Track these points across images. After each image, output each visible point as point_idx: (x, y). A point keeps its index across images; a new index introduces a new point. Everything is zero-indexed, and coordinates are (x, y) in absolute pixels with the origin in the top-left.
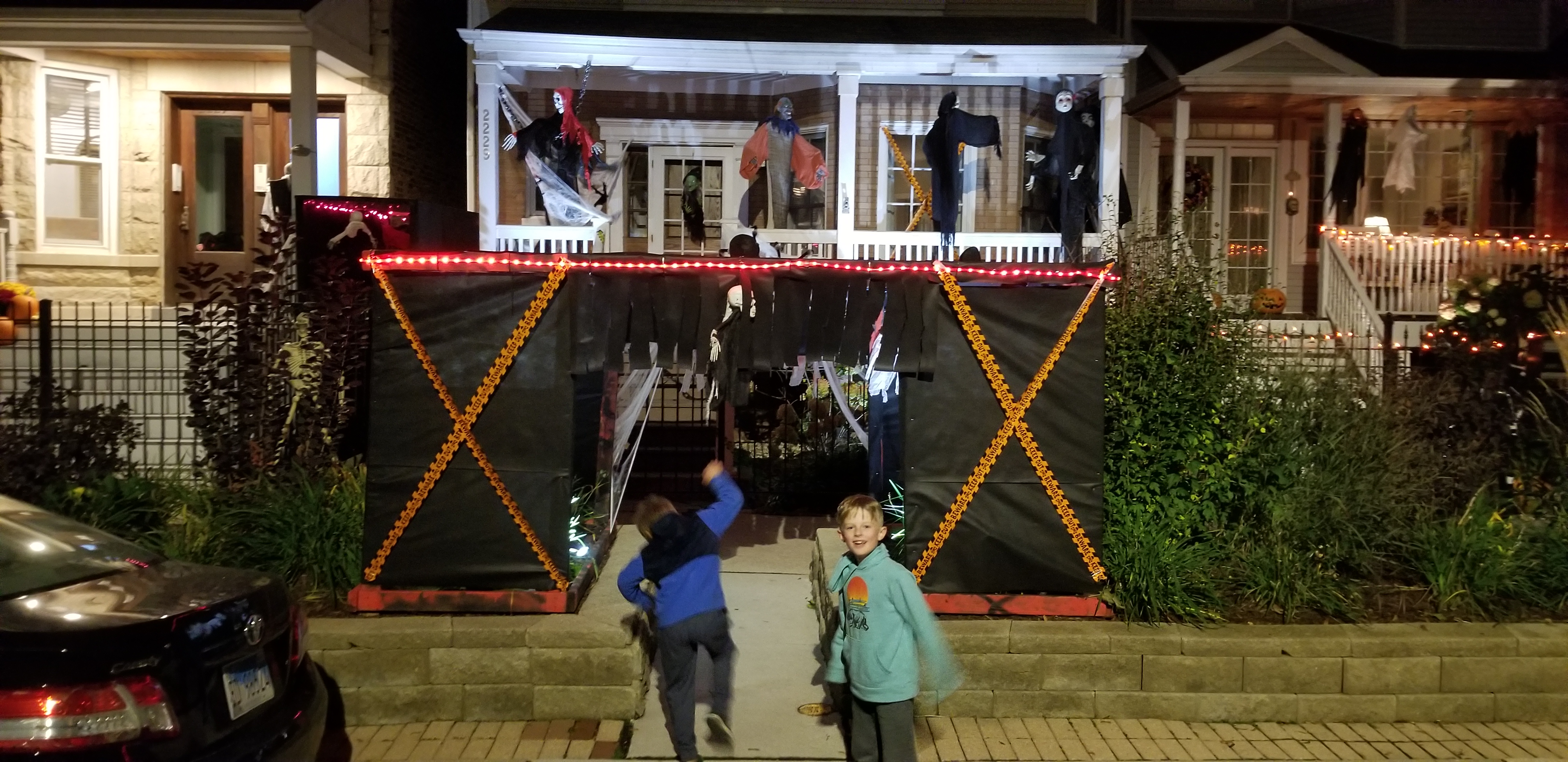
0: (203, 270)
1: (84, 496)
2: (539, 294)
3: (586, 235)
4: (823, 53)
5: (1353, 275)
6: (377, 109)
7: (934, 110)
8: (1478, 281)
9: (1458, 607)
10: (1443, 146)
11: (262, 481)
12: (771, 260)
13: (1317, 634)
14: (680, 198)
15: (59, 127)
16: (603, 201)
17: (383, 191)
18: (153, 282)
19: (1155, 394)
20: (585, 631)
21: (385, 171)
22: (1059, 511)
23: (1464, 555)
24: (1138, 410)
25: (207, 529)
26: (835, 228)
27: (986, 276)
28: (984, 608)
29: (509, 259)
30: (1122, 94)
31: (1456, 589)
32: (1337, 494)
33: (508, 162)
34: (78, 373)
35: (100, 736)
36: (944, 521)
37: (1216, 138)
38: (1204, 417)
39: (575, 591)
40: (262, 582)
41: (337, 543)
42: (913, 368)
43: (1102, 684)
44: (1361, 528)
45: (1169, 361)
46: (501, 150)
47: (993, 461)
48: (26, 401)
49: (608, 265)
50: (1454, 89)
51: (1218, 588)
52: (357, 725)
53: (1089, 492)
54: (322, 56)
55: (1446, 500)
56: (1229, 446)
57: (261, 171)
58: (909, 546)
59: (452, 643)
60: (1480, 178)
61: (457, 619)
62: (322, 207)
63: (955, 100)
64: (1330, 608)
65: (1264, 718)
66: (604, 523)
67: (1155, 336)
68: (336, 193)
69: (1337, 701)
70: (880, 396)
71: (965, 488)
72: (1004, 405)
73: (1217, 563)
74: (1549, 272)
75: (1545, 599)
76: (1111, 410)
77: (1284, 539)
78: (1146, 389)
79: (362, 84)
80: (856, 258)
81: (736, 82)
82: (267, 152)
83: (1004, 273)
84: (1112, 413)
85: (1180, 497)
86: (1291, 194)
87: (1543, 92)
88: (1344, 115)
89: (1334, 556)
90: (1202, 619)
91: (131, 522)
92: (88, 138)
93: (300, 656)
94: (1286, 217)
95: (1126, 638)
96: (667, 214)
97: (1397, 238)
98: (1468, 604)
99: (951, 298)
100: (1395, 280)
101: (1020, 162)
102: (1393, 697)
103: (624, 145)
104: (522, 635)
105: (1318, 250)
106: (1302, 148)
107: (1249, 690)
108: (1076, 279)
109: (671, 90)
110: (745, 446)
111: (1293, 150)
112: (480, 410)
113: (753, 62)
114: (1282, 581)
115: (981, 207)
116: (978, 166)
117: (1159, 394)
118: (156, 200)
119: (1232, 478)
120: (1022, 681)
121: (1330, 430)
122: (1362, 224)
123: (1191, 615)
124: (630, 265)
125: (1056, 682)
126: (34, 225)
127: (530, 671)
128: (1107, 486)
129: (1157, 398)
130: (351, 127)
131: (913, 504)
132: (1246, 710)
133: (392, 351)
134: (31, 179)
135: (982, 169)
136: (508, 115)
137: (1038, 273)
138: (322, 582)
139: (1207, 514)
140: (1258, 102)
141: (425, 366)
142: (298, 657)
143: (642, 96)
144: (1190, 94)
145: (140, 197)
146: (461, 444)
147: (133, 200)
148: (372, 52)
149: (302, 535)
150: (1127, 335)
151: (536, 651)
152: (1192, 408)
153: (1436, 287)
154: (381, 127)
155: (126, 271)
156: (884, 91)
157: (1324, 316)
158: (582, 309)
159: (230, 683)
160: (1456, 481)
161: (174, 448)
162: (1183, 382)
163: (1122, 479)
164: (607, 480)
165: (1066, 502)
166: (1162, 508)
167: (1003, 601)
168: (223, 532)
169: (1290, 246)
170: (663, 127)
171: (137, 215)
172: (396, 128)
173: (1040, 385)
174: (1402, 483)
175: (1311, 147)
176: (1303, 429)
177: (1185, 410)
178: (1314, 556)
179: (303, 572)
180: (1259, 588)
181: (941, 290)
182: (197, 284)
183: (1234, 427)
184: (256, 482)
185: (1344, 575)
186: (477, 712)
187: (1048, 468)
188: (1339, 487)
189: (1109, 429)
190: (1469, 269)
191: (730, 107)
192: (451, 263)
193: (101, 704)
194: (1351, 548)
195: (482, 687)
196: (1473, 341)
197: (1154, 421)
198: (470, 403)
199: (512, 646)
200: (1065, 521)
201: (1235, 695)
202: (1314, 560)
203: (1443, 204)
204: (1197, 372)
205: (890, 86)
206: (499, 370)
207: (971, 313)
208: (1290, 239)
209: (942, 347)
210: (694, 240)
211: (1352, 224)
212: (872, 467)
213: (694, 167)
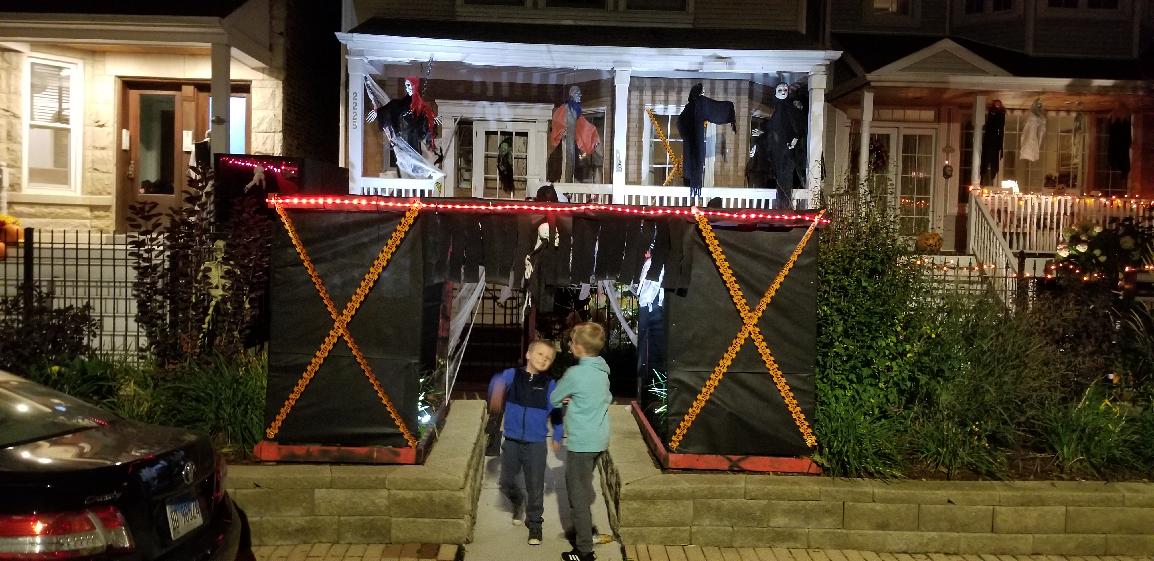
0: (147, 208)
1: (59, 373)
2: (399, 227)
3: (427, 186)
4: (604, 54)
5: (993, 223)
6: (274, 91)
7: (685, 97)
8: (1086, 229)
9: (1078, 469)
10: (1060, 128)
11: (190, 363)
13: (974, 488)
14: (496, 159)
15: (39, 100)
16: (440, 160)
17: (278, 151)
18: (107, 216)
19: (853, 308)
20: (430, 478)
21: (279, 137)
22: (783, 394)
23: (1083, 431)
24: (841, 320)
25: (149, 398)
26: (611, 182)
27: (730, 218)
28: (726, 465)
29: (377, 201)
30: (824, 86)
31: (1076, 456)
32: (990, 384)
33: (370, 132)
34: (52, 282)
35: (77, 551)
36: (697, 400)
37: (893, 121)
38: (890, 326)
39: (422, 448)
40: (191, 437)
41: (246, 411)
42: (675, 285)
43: (814, 524)
44: (1007, 409)
45: (864, 284)
46: (365, 122)
47: (734, 356)
48: (16, 301)
49: (450, 206)
50: (1069, 86)
51: (899, 452)
52: (260, 546)
53: (804, 380)
54: (234, 52)
55: (1068, 389)
56: (908, 347)
57: (188, 135)
58: (670, 418)
59: (331, 485)
61: (335, 467)
62: (233, 162)
63: (701, 89)
64: (984, 468)
65: (934, 550)
66: (441, 398)
67: (854, 265)
68: (243, 152)
69: (988, 538)
70: (647, 307)
71: (712, 376)
72: (742, 314)
73: (899, 435)
74: (1138, 223)
75: (1142, 464)
76: (820, 320)
77: (950, 418)
78: (846, 304)
79: (263, 73)
81: (538, 74)
82: (193, 122)
83: (744, 216)
84: (821, 322)
85: (871, 385)
86: (947, 162)
87: (1135, 89)
88: (987, 104)
89: (986, 430)
90: (888, 476)
91: (92, 392)
92: (61, 110)
93: (221, 494)
94: (943, 179)
95: (832, 489)
96: (486, 172)
97: (1026, 196)
98: (1085, 467)
99: (704, 234)
100: (1024, 227)
101: (748, 136)
102: (1031, 536)
103: (455, 120)
104: (384, 479)
105: (968, 205)
106: (956, 128)
107: (923, 529)
108: (797, 221)
109: (490, 80)
111: (949, 130)
112: (353, 312)
113: (552, 60)
114: (947, 448)
115: (719, 169)
116: (717, 139)
117: (856, 308)
118: (110, 156)
119: (910, 371)
120: (754, 520)
121: (983, 337)
122: (999, 185)
123: (879, 472)
124: (466, 207)
125: (779, 521)
126: (20, 173)
127: (388, 507)
128: (817, 376)
129: (855, 311)
130: (254, 104)
131: (672, 388)
132: (920, 544)
133: (290, 268)
134: (19, 139)
135: (720, 141)
136: (371, 97)
137: (769, 217)
138: (234, 438)
139: (891, 398)
140: (925, 94)
141: (314, 280)
142: (220, 494)
143: (469, 84)
144: (874, 87)
145: (99, 153)
146: (339, 338)
147: (93, 155)
148: (271, 48)
149: (220, 404)
150: (833, 264)
151: (393, 492)
152: (881, 319)
153: (1054, 233)
154: (277, 104)
155: (88, 208)
156: (648, 82)
157: (971, 253)
158: (431, 238)
159: (171, 513)
160: (1076, 376)
161: (122, 338)
162: (874, 299)
163: (828, 371)
164: (444, 366)
165: (787, 387)
166: (858, 393)
167: (740, 460)
168: (161, 401)
169: (946, 201)
170: (484, 107)
171: (96, 167)
172: (288, 105)
173: (769, 300)
174: (1038, 376)
175: (962, 128)
176: (963, 335)
177: (875, 320)
178: (971, 430)
179: (220, 431)
180: (930, 454)
181: (697, 227)
182: (142, 218)
183: (911, 333)
184: (186, 364)
185: (993, 445)
186: (349, 537)
187: (775, 362)
188: (990, 379)
189: (819, 334)
190: (1079, 220)
191: (534, 92)
192: (334, 203)
193: (77, 527)
194: (998, 424)
195: (353, 519)
196: (1084, 272)
197: (852, 328)
198: (346, 308)
199: (376, 488)
200: (786, 401)
201: (913, 532)
202: (972, 433)
203: (1060, 172)
204: (885, 292)
205: (653, 79)
206: (368, 283)
207: (718, 245)
208: (946, 196)
209: (696, 271)
210: (506, 191)
211: (992, 185)
212: (640, 360)
213: (507, 137)
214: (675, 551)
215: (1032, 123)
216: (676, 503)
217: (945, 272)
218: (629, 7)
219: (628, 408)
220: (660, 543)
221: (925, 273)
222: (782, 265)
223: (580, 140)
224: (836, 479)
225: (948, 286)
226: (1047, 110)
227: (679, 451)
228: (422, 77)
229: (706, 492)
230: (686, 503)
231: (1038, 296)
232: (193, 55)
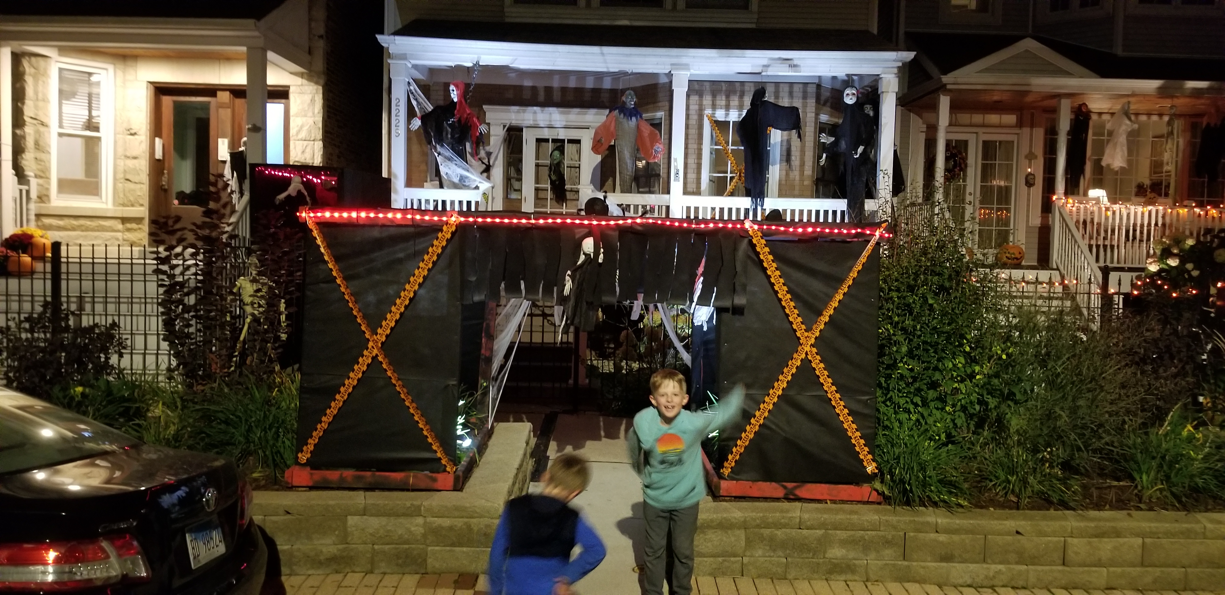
0: (170, 222)
1: (83, 394)
2: (435, 242)
3: (474, 196)
4: (661, 56)
5: (1078, 235)
6: (313, 97)
7: (747, 101)
8: (1178, 241)
9: (1158, 498)
10: (1151, 134)
11: (220, 384)
12: (617, 218)
13: (1044, 518)
14: (547, 168)
15: (68, 108)
16: (487, 170)
17: (317, 161)
18: (140, 229)
19: (918, 327)
20: (468, 505)
21: (319, 146)
22: (841, 418)
23: (1163, 458)
24: (905, 340)
25: (177, 420)
26: (668, 193)
27: (786, 232)
28: (780, 493)
29: (412, 214)
30: (897, 90)
31: (1156, 484)
32: (1062, 409)
33: (414, 139)
34: (81, 298)
35: (90, 580)
36: (750, 424)
37: (971, 125)
38: (958, 346)
39: (461, 474)
40: (219, 463)
41: (277, 433)
42: (727, 303)
43: (873, 555)
44: (1081, 436)
45: (931, 301)
46: (408, 130)
47: (790, 378)
48: (40, 319)
49: (489, 220)
50: (1160, 88)
51: (966, 480)
52: (290, 575)
53: (865, 403)
54: (271, 55)
55: (1149, 414)
56: (977, 369)
57: (223, 144)
58: (722, 443)
59: (364, 512)
60: (1180, 159)
61: (368, 494)
62: (270, 173)
63: (765, 93)
64: (1055, 498)
65: (1001, 584)
66: (484, 421)
67: (919, 282)
68: (281, 162)
69: (1059, 571)
70: (702, 326)
71: (767, 399)
72: (798, 334)
73: (966, 461)
76: (883, 339)
77: (1019, 443)
78: (911, 323)
79: (302, 78)
80: (685, 217)
81: (592, 78)
82: (228, 129)
83: (800, 230)
84: (884, 342)
85: (937, 409)
86: (1029, 170)
88: (1072, 108)
89: (1059, 457)
90: (953, 505)
91: (118, 414)
92: (90, 116)
93: (246, 521)
94: (1026, 188)
95: (893, 519)
96: (537, 181)
97: (1114, 206)
98: (1166, 496)
99: (758, 249)
100: (1112, 239)
101: (815, 143)
102: (1105, 569)
103: (504, 126)
104: (419, 507)
105: (1051, 215)
106: (1039, 134)
107: (989, 561)
108: (857, 235)
109: (541, 84)
110: (595, 362)
111: (1031, 135)
112: (388, 332)
113: (606, 63)
114: (1017, 476)
115: (784, 178)
116: (781, 146)
117: (921, 327)
118: (143, 166)
119: (978, 394)
120: (809, 551)
121: (1057, 358)
122: (1085, 194)
123: (944, 501)
124: (506, 221)
125: (836, 553)
126: (49, 184)
127: (424, 535)
128: (879, 399)
129: (920, 330)
130: (293, 110)
132: (987, 577)
133: (323, 285)
134: (47, 148)
135: (784, 148)
136: (414, 103)
137: (827, 231)
138: (265, 463)
139: (959, 422)
140: (1005, 97)
141: (346, 297)
142: (244, 521)
143: (519, 89)
144: (950, 91)
145: (131, 163)
146: (373, 358)
147: (125, 165)
148: (310, 52)
149: (250, 426)
150: (897, 280)
151: (430, 519)
152: (948, 339)
153: (1144, 245)
154: (316, 111)
155: (119, 221)
156: (708, 86)
157: (1055, 267)
158: (469, 254)
159: (191, 541)
160: (1158, 400)
161: (154, 357)
162: (941, 318)
163: (891, 393)
164: (487, 387)
165: (846, 411)
166: (923, 416)
167: (796, 488)
168: (189, 424)
169: (1028, 211)
170: (535, 113)
171: (128, 177)
172: (328, 111)
173: (827, 319)
174: (1115, 400)
175: (1046, 133)
176: (1036, 357)
177: (942, 340)
178: (1043, 457)
179: (251, 455)
180: (999, 481)
181: (750, 242)
182: (165, 233)
183: (981, 354)
184: (215, 385)
185: (1066, 473)
186: (383, 566)
187: (832, 384)
188: (1063, 403)
189: (881, 355)
190: (1171, 231)
191: (587, 97)
192: (368, 217)
193: (90, 556)
194: (1072, 451)
195: (387, 547)
196: (1173, 288)
197: (918, 348)
198: (381, 327)
199: (411, 515)
200: (845, 426)
201: (978, 565)
202: (1043, 460)
203: (1151, 180)
204: (953, 310)
205: (713, 82)
206: (404, 301)
207: (773, 261)
208: (1028, 205)
209: (751, 288)
210: (557, 202)
211: (1078, 194)
212: (694, 381)
213: (559, 144)
214: (726, 583)
216: (726, 532)
217: (1023, 287)
218: (689, 6)
220: (710, 574)
222: (841, 282)
224: (897, 508)
226: (1139, 114)
227: (730, 478)
228: (469, 82)
229: (758, 521)
230: (737, 532)
232: (228, 59)
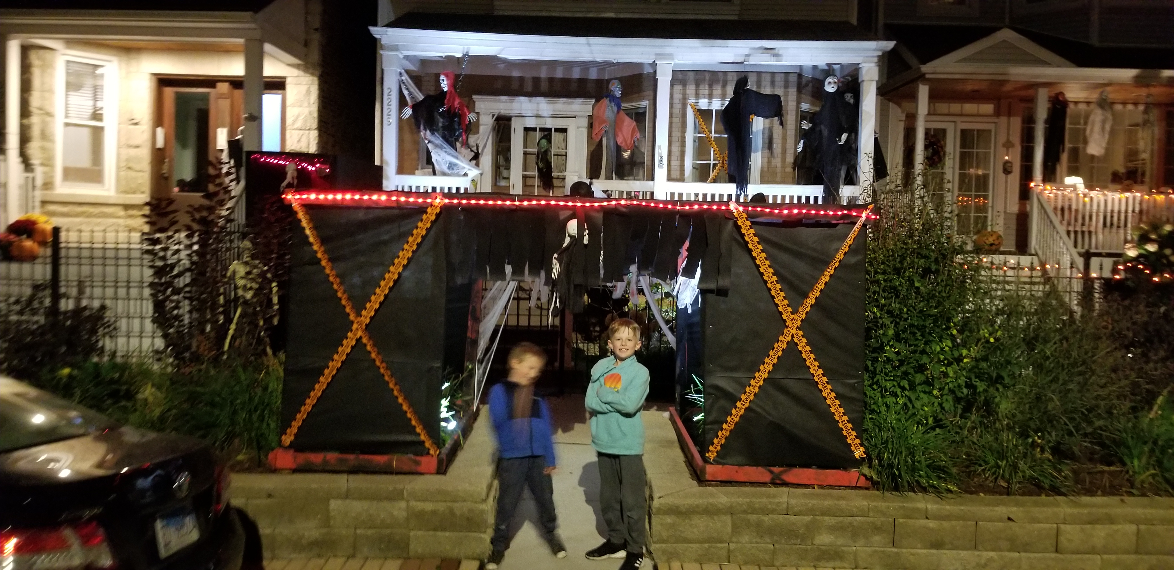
1: (70, 376)
2: (420, 224)
3: (462, 183)
4: (645, 46)
5: (1056, 220)
6: (309, 88)
7: (730, 91)
8: (1155, 227)
9: (1150, 483)
10: (1127, 122)
11: (207, 366)
12: (601, 200)
13: (1036, 504)
14: (534, 157)
15: (75, 99)
16: (476, 157)
17: (313, 149)
18: (139, 215)
19: (905, 310)
20: (451, 489)
21: (314, 135)
22: (828, 402)
23: (1155, 442)
24: (891, 323)
25: (164, 402)
26: (653, 179)
27: (771, 214)
28: (767, 478)
29: (397, 196)
30: (877, 78)
31: (1148, 470)
32: (1053, 392)
33: (406, 129)
34: (80, 282)
36: (736, 407)
37: (948, 115)
38: (944, 329)
39: (444, 457)
41: (262, 415)
42: (712, 286)
43: (861, 542)
44: (1072, 419)
45: (917, 284)
46: (400, 120)
47: (775, 361)
49: (474, 202)
50: (1137, 78)
51: (955, 465)
52: (272, 559)
53: (852, 387)
54: (268, 47)
55: (1139, 398)
56: (965, 352)
57: (222, 133)
58: (708, 427)
59: (347, 496)
60: (1156, 147)
61: (352, 477)
62: (265, 160)
63: (747, 82)
64: (1046, 483)
66: (470, 403)
67: (905, 264)
68: (277, 149)
69: (1052, 559)
70: (686, 308)
71: (752, 382)
72: (784, 317)
73: (954, 445)
76: (869, 322)
77: (1009, 428)
78: (898, 306)
79: (298, 69)
80: (669, 199)
81: (579, 68)
82: (227, 119)
83: (786, 212)
84: (870, 325)
85: (925, 392)
86: (1007, 158)
88: (1050, 97)
89: (1050, 442)
90: (943, 491)
91: (105, 396)
92: (96, 108)
93: (223, 504)
94: (1004, 175)
95: (882, 505)
96: (525, 169)
97: (1092, 193)
98: (1159, 482)
99: (743, 231)
100: (1089, 226)
101: (796, 130)
102: (1099, 557)
103: (493, 116)
104: (402, 491)
105: (1028, 202)
106: (1016, 123)
107: (980, 548)
108: (843, 217)
109: (528, 75)
110: (581, 345)
111: (1009, 124)
112: (372, 313)
113: (592, 53)
114: (1007, 461)
115: (766, 164)
116: (763, 133)
117: (908, 310)
118: (144, 155)
119: (966, 377)
120: (797, 537)
121: (1046, 341)
122: (1062, 182)
123: (933, 486)
124: (491, 202)
125: (824, 539)
126: (54, 172)
127: (407, 519)
128: (866, 383)
129: (907, 313)
130: (289, 102)
131: (710, 394)
132: (978, 564)
133: (307, 267)
134: (52, 138)
135: (766, 136)
136: (406, 93)
137: (813, 212)
138: (250, 446)
139: (947, 406)
140: (983, 86)
141: (331, 279)
142: (221, 505)
143: (508, 79)
144: (929, 80)
145: (133, 152)
146: (357, 340)
147: (127, 154)
148: (306, 44)
149: (235, 409)
150: (883, 263)
151: (413, 503)
152: (935, 322)
153: (1122, 231)
154: (312, 101)
155: (122, 207)
156: (691, 76)
157: (1033, 252)
158: (453, 237)
159: (161, 528)
160: (1148, 383)
161: (137, 339)
162: (928, 301)
163: (878, 376)
164: (473, 370)
165: (833, 395)
166: (910, 400)
167: (782, 472)
168: (175, 405)
169: (1006, 198)
170: (523, 102)
171: (130, 165)
172: (323, 102)
173: (813, 301)
174: (1105, 384)
175: (1023, 122)
176: (1024, 340)
177: (929, 322)
178: (1034, 441)
179: (236, 437)
180: (989, 466)
181: (736, 224)
183: (968, 337)
185: (1057, 457)
186: (365, 551)
187: (819, 367)
188: (1054, 386)
189: (868, 338)
190: (1148, 217)
191: (574, 87)
192: (353, 199)
193: (52, 544)
194: (1063, 435)
195: (369, 532)
196: (1154, 273)
197: (904, 331)
198: (365, 308)
199: (393, 499)
200: (833, 410)
201: (970, 552)
202: (1034, 445)
203: (1126, 167)
204: (939, 293)
205: (696, 72)
206: (388, 283)
207: (758, 243)
208: (1006, 192)
209: (735, 270)
210: (545, 187)
211: (1055, 181)
212: (678, 363)
213: (546, 133)
215: (1097, 116)
216: (712, 518)
217: (1005, 271)
219: (666, 414)
220: (695, 561)
221: (983, 273)
222: (827, 264)
223: (620, 134)
224: (886, 493)
225: (1007, 287)
226: (1113, 103)
227: (716, 462)
228: (459, 73)
229: (745, 507)
230: (724, 518)
231: (1105, 297)
232: (226, 51)
